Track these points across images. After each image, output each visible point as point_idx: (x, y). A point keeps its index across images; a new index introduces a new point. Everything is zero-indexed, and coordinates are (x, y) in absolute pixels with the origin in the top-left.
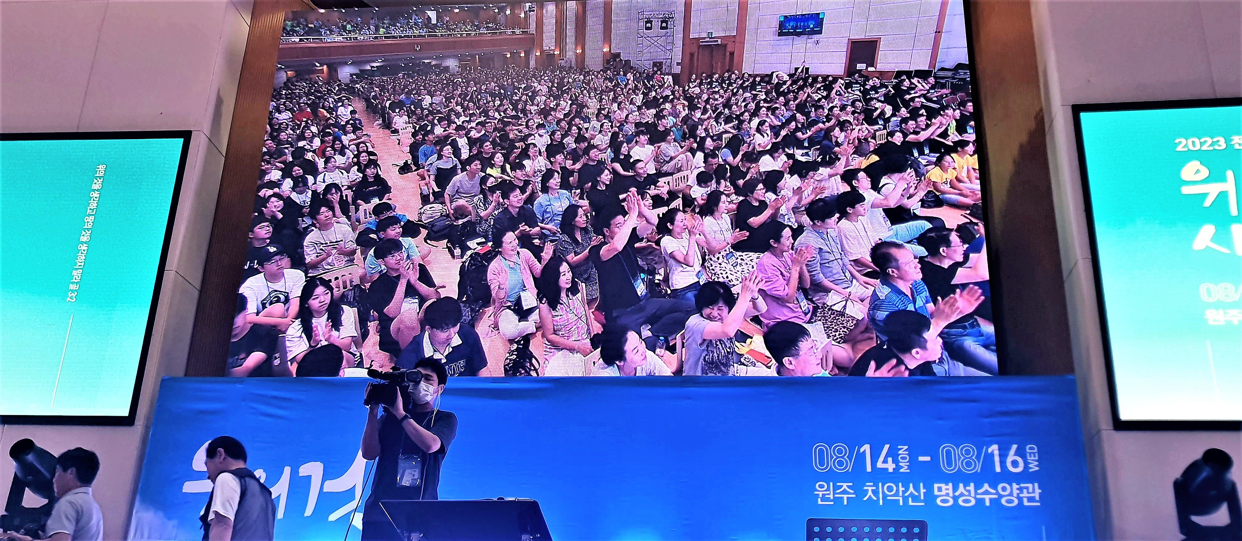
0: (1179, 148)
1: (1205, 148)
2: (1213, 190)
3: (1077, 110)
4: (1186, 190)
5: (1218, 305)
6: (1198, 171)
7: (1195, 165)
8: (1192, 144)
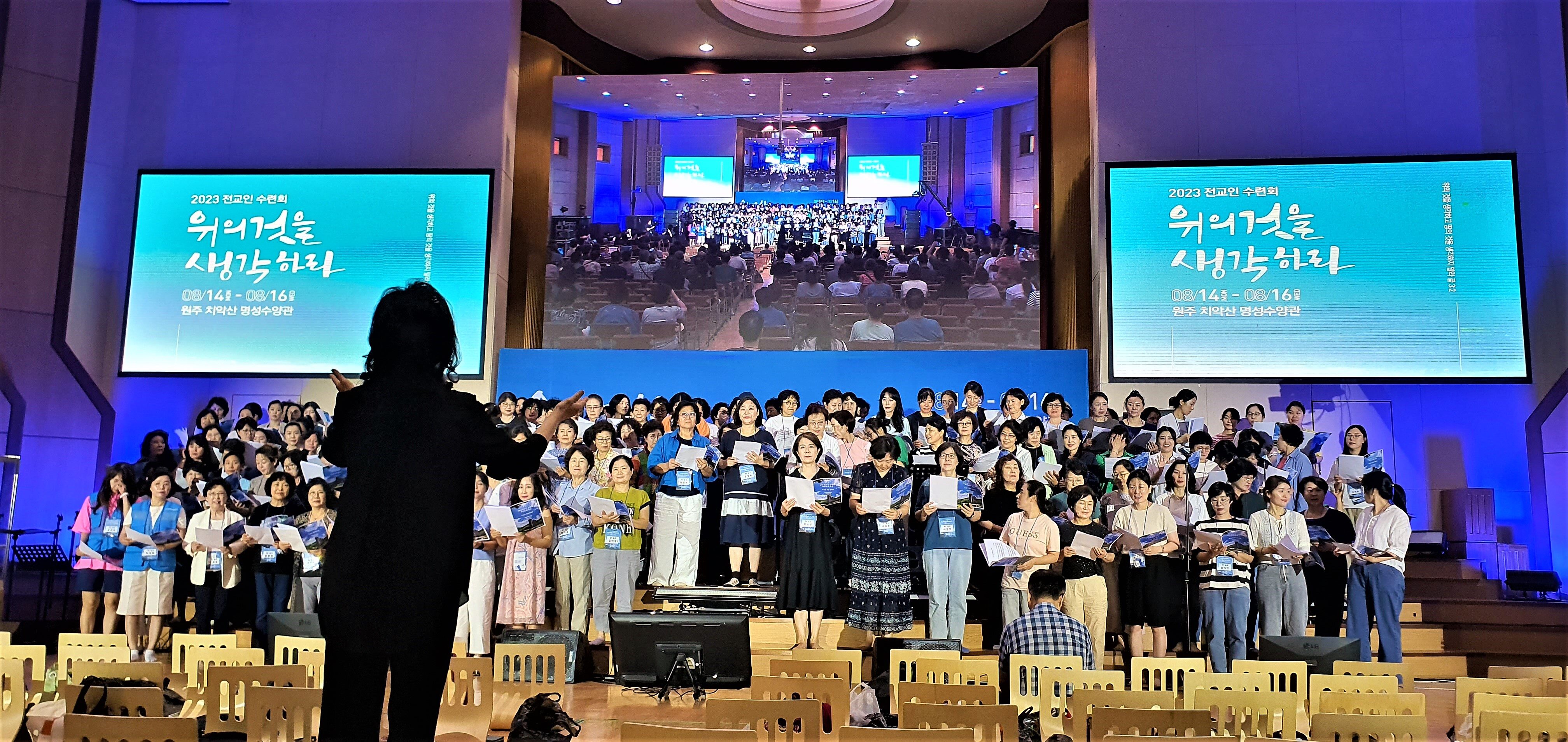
0: (1171, 196)
1: (1187, 196)
2: (1189, 225)
3: (1109, 165)
4: (1172, 225)
5: (1180, 304)
6: (1181, 212)
7: (1179, 208)
8: (1180, 192)
